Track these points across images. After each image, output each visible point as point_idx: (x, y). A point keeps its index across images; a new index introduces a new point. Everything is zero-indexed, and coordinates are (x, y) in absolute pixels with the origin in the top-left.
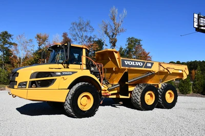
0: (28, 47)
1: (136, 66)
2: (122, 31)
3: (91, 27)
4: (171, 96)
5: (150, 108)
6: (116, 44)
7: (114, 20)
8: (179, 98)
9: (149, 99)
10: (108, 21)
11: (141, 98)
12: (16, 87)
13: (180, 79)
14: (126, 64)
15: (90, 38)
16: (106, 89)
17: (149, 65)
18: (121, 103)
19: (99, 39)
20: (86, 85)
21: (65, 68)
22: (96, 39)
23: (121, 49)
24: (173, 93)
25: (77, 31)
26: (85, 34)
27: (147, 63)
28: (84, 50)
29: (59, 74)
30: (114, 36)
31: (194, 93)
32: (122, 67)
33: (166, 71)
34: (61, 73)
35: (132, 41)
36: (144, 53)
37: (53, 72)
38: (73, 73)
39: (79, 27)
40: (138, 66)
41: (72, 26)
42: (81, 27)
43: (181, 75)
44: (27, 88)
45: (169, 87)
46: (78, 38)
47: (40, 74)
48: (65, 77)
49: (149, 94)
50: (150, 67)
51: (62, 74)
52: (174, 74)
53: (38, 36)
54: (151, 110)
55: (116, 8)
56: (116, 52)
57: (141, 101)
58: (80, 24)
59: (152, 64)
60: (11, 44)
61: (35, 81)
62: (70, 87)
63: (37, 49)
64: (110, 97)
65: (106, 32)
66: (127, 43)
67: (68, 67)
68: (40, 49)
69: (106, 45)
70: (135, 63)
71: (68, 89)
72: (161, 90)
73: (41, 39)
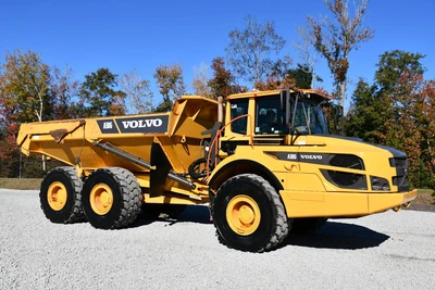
3: (277, 37)
6: (347, 75)
15: (278, 64)
19: (302, 64)
23: (361, 85)
30: (342, 53)
46: (246, 68)
53: (159, 72)
60: (113, 93)
65: (318, 46)
69: (319, 79)
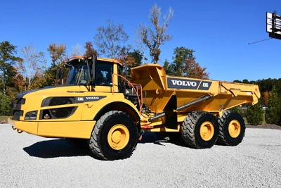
0: (38, 63)
1: (188, 87)
2: (167, 38)
3: (124, 34)
4: (236, 129)
5: (207, 145)
6: (159, 57)
7: (156, 23)
8: (247, 130)
9: (207, 133)
10: (148, 26)
11: (195, 131)
12: (22, 118)
13: (249, 105)
14: (174, 84)
15: (124, 49)
16: (147, 119)
17: (206, 85)
18: (168, 138)
19: (136, 50)
20: (119, 115)
21: (89, 90)
22: (132, 51)
23: (166, 63)
24: (238, 124)
25: (105, 39)
26: (116, 44)
27: (203, 82)
28: (115, 66)
29: (82, 99)
30: (157, 46)
31: (267, 123)
32: (168, 89)
33: (229, 93)
34: (84, 97)
35: (181, 53)
36: (198, 69)
37: (73, 97)
38: (101, 97)
39: (107, 35)
40: (191, 87)
41: (97, 33)
42: (110, 33)
43: (250, 98)
44: (38, 120)
45: (234, 115)
46: (106, 50)
47: (54, 101)
48: (90, 103)
49: (205, 126)
50: (207, 89)
51: (85, 99)
52: (240, 97)
53: (51, 48)
54: (209, 147)
55: (158, 7)
56: (160, 68)
57: (195, 136)
58: (109, 30)
59: (210, 84)
60: (14, 59)
61: (48, 110)
62: (97, 118)
63: (50, 66)
64: (152, 130)
65: (145, 41)
66: (175, 56)
67: (93, 90)
68: (54, 66)
69: (145, 59)
70: (186, 83)
71: (94, 120)
72: (222, 120)
73: (56, 52)
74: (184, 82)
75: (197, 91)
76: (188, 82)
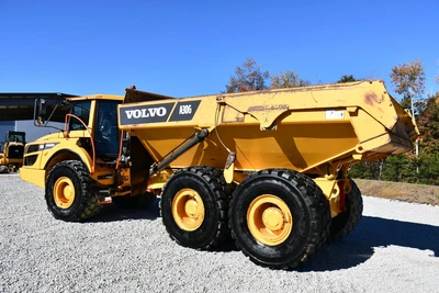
1: (151, 120)
14: (129, 117)
17: (186, 110)
27: (179, 104)
29: (42, 147)
32: (121, 127)
34: (44, 144)
38: (56, 144)
40: (156, 119)
50: (189, 117)
59: (195, 105)
70: (147, 112)
74: (144, 111)
75: (167, 124)
76: (150, 110)
